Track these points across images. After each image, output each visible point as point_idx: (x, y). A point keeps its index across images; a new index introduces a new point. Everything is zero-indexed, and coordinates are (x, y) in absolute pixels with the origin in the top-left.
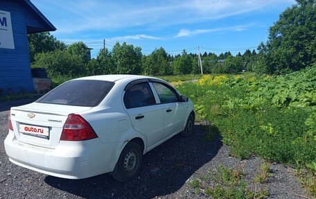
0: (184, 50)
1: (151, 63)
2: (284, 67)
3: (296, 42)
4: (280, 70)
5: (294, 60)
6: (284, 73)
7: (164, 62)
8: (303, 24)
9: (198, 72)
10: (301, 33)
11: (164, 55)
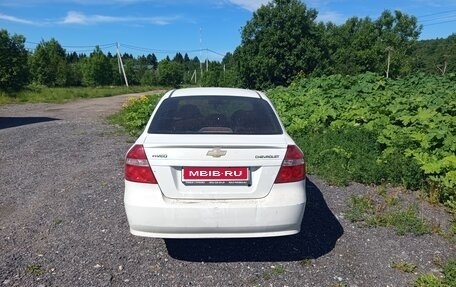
0: (98, 47)
1: (39, 65)
2: (266, 80)
3: (276, 50)
4: (261, 84)
5: (276, 73)
6: (265, 87)
7: (62, 64)
8: (282, 28)
9: (121, 82)
10: (281, 40)
11: (60, 51)
